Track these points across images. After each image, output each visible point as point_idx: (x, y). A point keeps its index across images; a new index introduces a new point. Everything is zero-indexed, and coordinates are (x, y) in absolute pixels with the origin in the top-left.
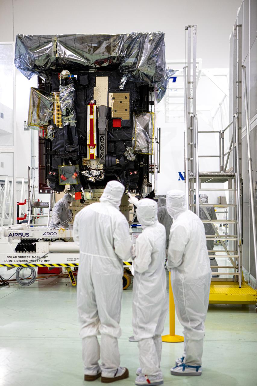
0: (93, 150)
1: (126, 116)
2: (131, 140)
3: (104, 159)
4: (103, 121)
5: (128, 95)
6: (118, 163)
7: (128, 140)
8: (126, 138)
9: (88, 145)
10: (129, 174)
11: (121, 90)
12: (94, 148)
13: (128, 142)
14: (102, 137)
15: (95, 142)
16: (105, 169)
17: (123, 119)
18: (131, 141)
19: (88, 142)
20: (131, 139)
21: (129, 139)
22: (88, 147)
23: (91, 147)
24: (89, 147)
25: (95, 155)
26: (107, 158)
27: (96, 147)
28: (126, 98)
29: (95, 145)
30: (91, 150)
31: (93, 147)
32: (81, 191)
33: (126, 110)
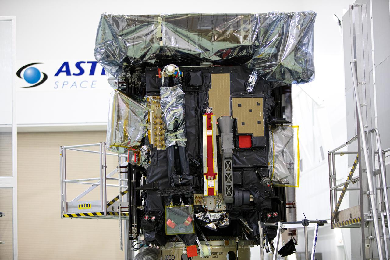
0: (213, 181)
1: (259, 131)
2: (266, 166)
3: (232, 195)
4: (228, 139)
5: (260, 100)
6: (251, 200)
7: (261, 167)
8: (260, 164)
9: (205, 174)
10: (267, 216)
11: (250, 93)
12: (213, 179)
13: (263, 168)
14: (228, 162)
15: (215, 170)
16: (228, 209)
17: (255, 135)
18: (267, 167)
19: (205, 170)
20: (266, 164)
21: (264, 165)
22: (205, 177)
23: (209, 177)
24: (207, 178)
25: (216, 189)
26: (237, 193)
27: (217, 176)
28: (258, 104)
29: (216, 174)
30: (209, 181)
31: (212, 177)
33: (259, 122)
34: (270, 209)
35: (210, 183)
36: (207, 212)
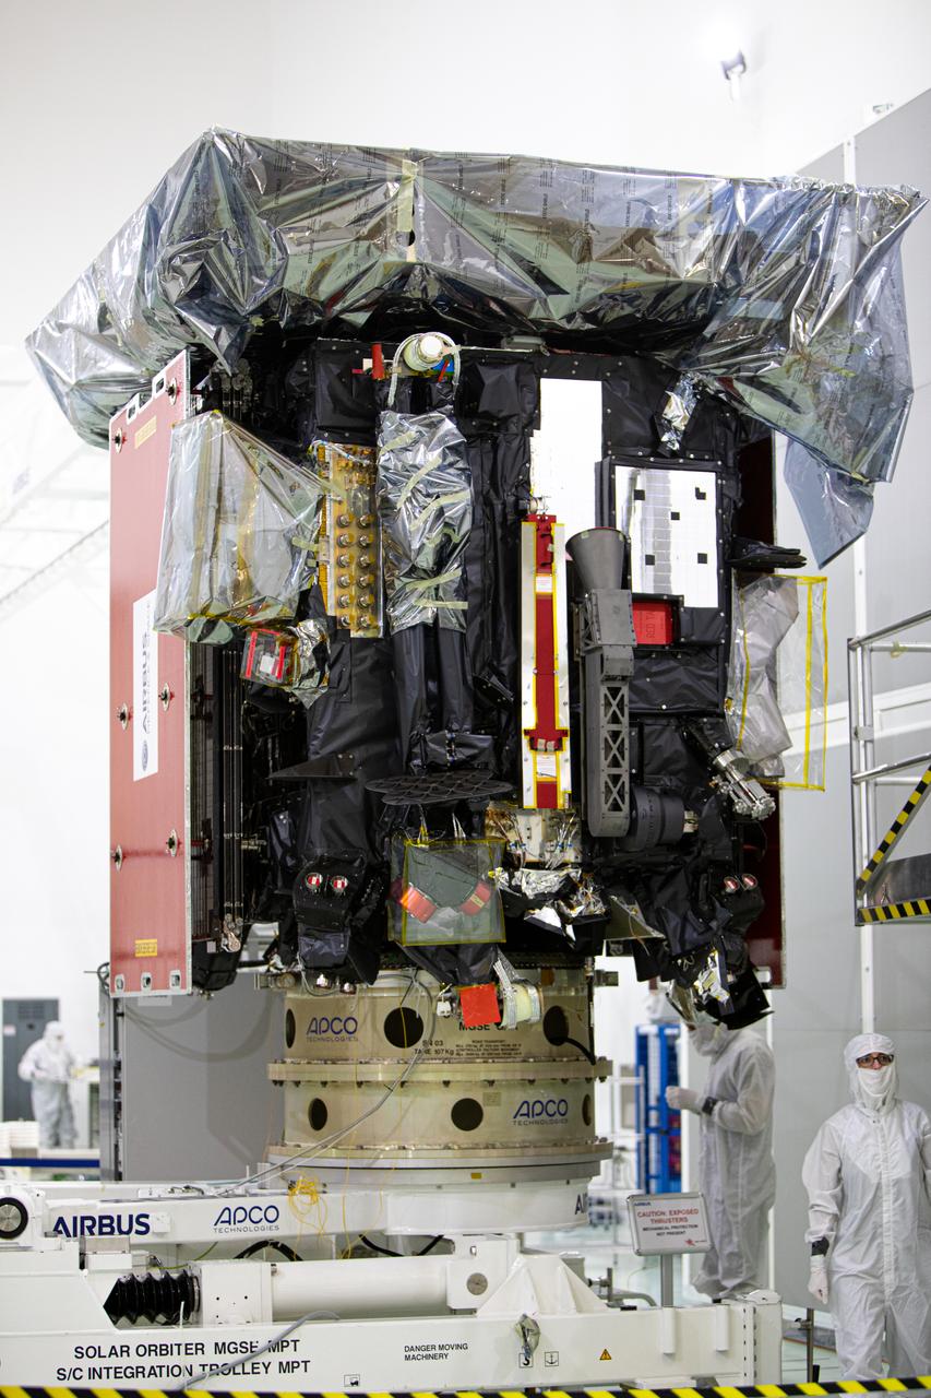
0: (553, 758)
1: (699, 588)
2: (718, 711)
3: (625, 807)
4: (617, 610)
5: (708, 482)
6: (688, 828)
7: (704, 714)
8: (696, 705)
9: (527, 732)
10: (724, 886)
11: (673, 454)
12: (556, 750)
13: (713, 720)
14: (614, 692)
15: (563, 720)
16: (587, 860)
17: (688, 603)
18: (723, 716)
19: (529, 718)
20: (717, 706)
21: (711, 709)
22: (525, 741)
23: (541, 742)
24: (533, 747)
25: (565, 784)
27: (567, 742)
28: (700, 496)
29: (564, 733)
30: (541, 758)
31: (551, 744)
32: (495, 978)
33: (702, 558)
34: (727, 862)
35: (544, 766)
36: (517, 869)
